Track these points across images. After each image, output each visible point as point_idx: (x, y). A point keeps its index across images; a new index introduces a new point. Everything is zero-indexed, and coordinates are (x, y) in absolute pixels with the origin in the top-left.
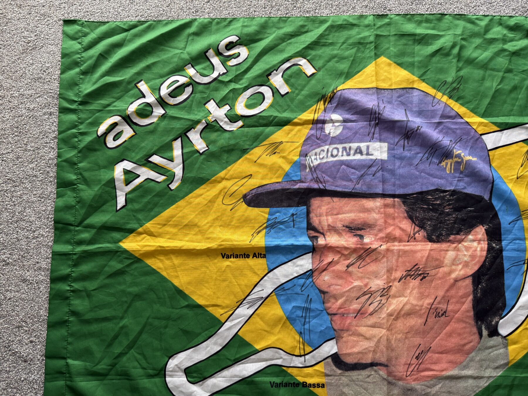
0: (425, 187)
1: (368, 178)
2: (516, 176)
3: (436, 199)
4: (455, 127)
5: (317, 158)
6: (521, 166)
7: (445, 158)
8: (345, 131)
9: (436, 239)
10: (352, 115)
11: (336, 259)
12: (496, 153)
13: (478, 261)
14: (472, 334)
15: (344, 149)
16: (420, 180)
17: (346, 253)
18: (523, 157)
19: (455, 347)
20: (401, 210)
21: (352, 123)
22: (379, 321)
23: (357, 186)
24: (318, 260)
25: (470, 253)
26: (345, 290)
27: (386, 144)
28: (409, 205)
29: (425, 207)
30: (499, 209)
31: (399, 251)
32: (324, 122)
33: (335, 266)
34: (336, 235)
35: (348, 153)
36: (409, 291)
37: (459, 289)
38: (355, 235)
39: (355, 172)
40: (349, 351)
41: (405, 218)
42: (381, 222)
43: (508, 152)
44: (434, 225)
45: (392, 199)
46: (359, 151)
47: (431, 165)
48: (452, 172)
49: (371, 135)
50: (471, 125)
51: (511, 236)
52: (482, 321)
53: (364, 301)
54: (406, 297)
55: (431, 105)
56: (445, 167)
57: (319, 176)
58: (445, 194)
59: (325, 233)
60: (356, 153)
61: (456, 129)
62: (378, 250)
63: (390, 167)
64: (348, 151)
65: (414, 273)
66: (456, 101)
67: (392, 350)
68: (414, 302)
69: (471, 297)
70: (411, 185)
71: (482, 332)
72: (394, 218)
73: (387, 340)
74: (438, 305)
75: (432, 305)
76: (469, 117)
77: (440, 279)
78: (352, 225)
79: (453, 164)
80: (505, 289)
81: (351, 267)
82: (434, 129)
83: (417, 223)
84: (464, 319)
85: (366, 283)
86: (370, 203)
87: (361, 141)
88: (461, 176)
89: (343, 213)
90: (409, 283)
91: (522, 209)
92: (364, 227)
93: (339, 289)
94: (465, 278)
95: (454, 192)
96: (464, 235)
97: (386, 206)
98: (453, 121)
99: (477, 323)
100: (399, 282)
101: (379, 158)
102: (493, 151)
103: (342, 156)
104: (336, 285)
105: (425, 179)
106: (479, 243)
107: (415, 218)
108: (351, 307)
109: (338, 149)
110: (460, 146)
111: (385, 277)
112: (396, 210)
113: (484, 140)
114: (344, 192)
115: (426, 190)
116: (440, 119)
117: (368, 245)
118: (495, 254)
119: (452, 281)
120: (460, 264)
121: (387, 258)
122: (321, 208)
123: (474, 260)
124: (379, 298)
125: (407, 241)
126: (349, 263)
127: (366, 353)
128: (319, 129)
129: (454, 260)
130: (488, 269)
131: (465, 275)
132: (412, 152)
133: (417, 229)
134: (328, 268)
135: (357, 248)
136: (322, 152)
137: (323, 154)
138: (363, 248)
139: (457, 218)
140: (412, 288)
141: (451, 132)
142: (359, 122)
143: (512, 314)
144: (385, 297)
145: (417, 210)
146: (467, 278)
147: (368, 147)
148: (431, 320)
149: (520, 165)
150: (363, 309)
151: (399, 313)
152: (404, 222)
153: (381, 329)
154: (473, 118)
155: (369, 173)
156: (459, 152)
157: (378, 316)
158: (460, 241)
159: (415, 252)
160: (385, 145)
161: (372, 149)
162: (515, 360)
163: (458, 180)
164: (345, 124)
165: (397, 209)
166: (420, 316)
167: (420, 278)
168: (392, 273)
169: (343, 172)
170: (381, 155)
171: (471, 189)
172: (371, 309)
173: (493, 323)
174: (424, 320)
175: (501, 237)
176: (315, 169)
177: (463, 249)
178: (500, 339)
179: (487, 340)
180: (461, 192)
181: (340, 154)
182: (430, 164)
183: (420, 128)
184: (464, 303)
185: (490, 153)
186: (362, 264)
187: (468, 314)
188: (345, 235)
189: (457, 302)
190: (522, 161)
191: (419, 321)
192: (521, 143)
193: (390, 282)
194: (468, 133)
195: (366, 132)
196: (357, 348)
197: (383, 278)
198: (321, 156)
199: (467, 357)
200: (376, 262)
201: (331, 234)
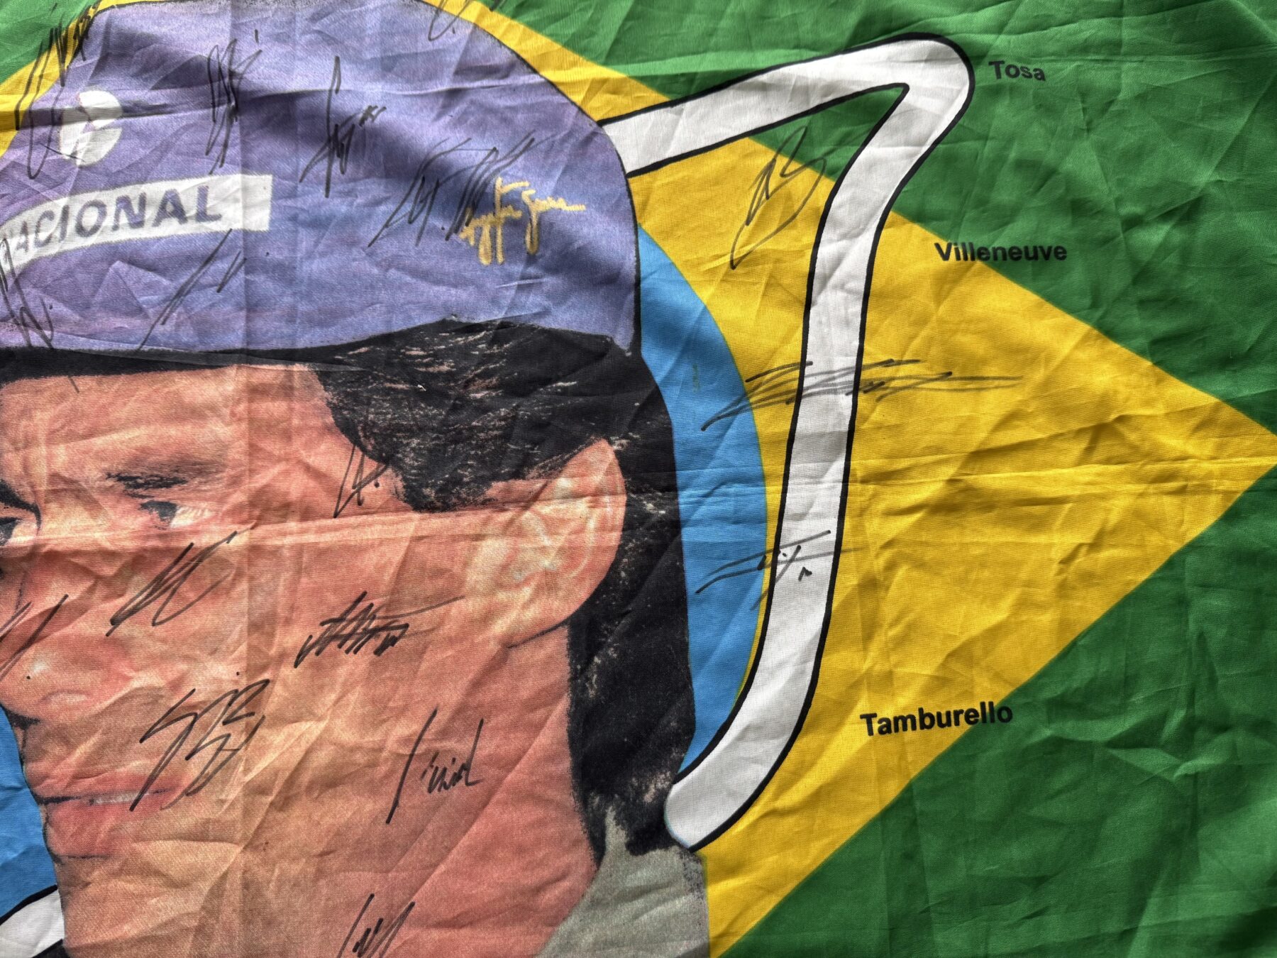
0: (401, 317)
1: (201, 300)
2: (727, 259)
3: (438, 357)
4: (510, 103)
5: (26, 242)
6: (748, 223)
7: (469, 211)
8: (126, 145)
9: (438, 498)
10: (155, 88)
11: (72, 597)
12: (658, 183)
13: (589, 569)
14: (566, 844)
15: (124, 202)
16: (383, 295)
17: (108, 571)
18: (753, 191)
19: (503, 898)
20: (315, 406)
21: (156, 118)
22: (218, 813)
23: (159, 329)
24: (13, 604)
25: (560, 541)
26: (99, 707)
27: (267, 180)
28: (344, 384)
29: (400, 386)
30: (668, 379)
31: (299, 550)
32: (55, 119)
33: (71, 620)
34: (80, 509)
35: (135, 217)
36: (333, 697)
37: (522, 675)
38: (144, 506)
39: (158, 282)
40: (106, 935)
41: (327, 429)
42: (237, 452)
43: (698, 176)
44: (430, 451)
45: (280, 367)
46: (172, 208)
47: (423, 240)
48: (500, 258)
49: (216, 151)
50: (565, 92)
51: (711, 472)
52: (607, 792)
53: (169, 743)
54: (320, 719)
55: (424, 37)
56: (472, 243)
57: (31, 305)
58: (471, 338)
59: (42, 504)
60: (163, 214)
61: (514, 109)
62: (219, 552)
63: (276, 256)
64: (136, 210)
65: (355, 629)
66: (514, 16)
67: (269, 923)
68: (348, 736)
69: (563, 705)
70: (352, 312)
71: (603, 835)
72: (287, 436)
73: (246, 886)
74: (442, 740)
75: (417, 743)
76: (560, 68)
77: (451, 641)
78: (140, 469)
79: (499, 232)
80: (692, 665)
81: (127, 621)
82: (433, 115)
83: (370, 448)
84: (539, 789)
85: (176, 675)
86: (205, 386)
87: (181, 174)
88: (532, 270)
89: (111, 429)
90: (335, 666)
91: (746, 370)
92: (181, 475)
93: (77, 708)
94: (543, 633)
95: (503, 330)
96: (540, 476)
97: (256, 392)
98: (502, 82)
99: (584, 800)
100: (296, 665)
101: (238, 226)
102: (646, 178)
103: (116, 228)
104: (70, 692)
105: (400, 288)
106: (595, 505)
107: (364, 429)
108: (122, 770)
109: (100, 206)
110: (525, 168)
111: (243, 648)
112: (297, 406)
113: (614, 141)
114: (116, 352)
115: (404, 328)
116: (454, 81)
117: (185, 538)
118: (653, 537)
119: (493, 647)
120: (527, 581)
121: (252, 578)
122: (31, 418)
123: (576, 567)
124: (219, 730)
125: (332, 513)
126: (122, 609)
127: (170, 940)
128: (38, 142)
129: (504, 568)
130: (630, 595)
131: (542, 621)
132: (359, 201)
133: (370, 466)
134: (45, 630)
135: (145, 550)
136: (46, 220)
137: (51, 228)
138: (167, 551)
139: (513, 420)
140: (344, 684)
141: (495, 122)
142: (179, 111)
143: (720, 757)
144: (241, 724)
145: (369, 399)
146: (553, 634)
147: (203, 194)
148: (416, 800)
149: (744, 219)
150: (163, 773)
151: (291, 781)
152: (323, 447)
153: (226, 846)
154: (575, 69)
155: (203, 281)
156: (515, 185)
157: (214, 798)
158: (528, 501)
159: (358, 550)
160: (263, 184)
161: (216, 198)
162: (734, 934)
163: (520, 287)
164: (131, 120)
165: (301, 399)
166: (374, 789)
167: (375, 643)
168: (271, 635)
169: (116, 284)
170: (244, 216)
171: (567, 316)
172: (194, 770)
173: (648, 798)
174: (384, 803)
175: (674, 477)
176: (17, 282)
177: (540, 528)
178: (676, 858)
179: (623, 864)
180: (532, 328)
181: (109, 221)
182: (419, 238)
183: (374, 113)
184: (538, 727)
185: (635, 183)
186: (167, 608)
187: (552, 768)
188: (113, 507)
189: (514, 726)
190: (748, 205)
191: (369, 806)
192: (746, 140)
193: (264, 668)
194: (553, 121)
195: (199, 143)
196: (137, 920)
197: (237, 653)
198: (43, 236)
199: (549, 936)
200: (216, 596)
201: (62, 506)
